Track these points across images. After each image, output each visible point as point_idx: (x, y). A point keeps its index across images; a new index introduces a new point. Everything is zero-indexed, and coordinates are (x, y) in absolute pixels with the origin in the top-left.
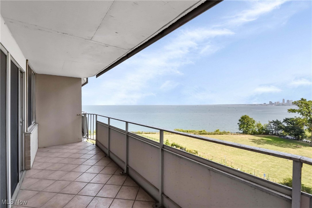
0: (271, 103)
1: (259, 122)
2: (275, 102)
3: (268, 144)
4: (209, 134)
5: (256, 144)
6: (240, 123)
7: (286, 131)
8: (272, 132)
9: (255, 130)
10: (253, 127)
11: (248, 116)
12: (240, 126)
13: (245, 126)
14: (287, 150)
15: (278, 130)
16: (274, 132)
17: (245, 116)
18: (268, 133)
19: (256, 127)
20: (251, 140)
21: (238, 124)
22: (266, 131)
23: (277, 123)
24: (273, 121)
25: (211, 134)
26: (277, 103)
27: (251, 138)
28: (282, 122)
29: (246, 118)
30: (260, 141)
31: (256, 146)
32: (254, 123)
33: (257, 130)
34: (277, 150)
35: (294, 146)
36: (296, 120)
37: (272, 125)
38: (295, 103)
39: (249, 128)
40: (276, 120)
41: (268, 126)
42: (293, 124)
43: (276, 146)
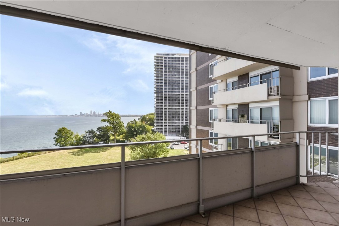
0: (81, 114)
1: (77, 133)
2: (85, 114)
3: (86, 153)
4: (7, 161)
5: (76, 156)
6: (56, 137)
7: (98, 138)
8: (88, 141)
9: (73, 143)
10: (71, 139)
11: (66, 128)
12: (56, 140)
13: (63, 139)
14: (101, 154)
15: (93, 138)
16: (90, 141)
17: (62, 128)
18: (85, 143)
19: (74, 139)
20: (71, 154)
21: (54, 138)
22: (83, 141)
23: (92, 132)
24: (89, 131)
25: (11, 160)
26: (86, 114)
27: (70, 152)
28: (95, 131)
29: (63, 130)
30: (79, 152)
31: (77, 158)
32: (72, 135)
33: (75, 142)
34: (94, 156)
35: (105, 150)
36: (106, 128)
37: (88, 135)
38: (105, 114)
39: (67, 141)
40: (91, 130)
41: (84, 136)
42: (103, 132)
43: (93, 153)
